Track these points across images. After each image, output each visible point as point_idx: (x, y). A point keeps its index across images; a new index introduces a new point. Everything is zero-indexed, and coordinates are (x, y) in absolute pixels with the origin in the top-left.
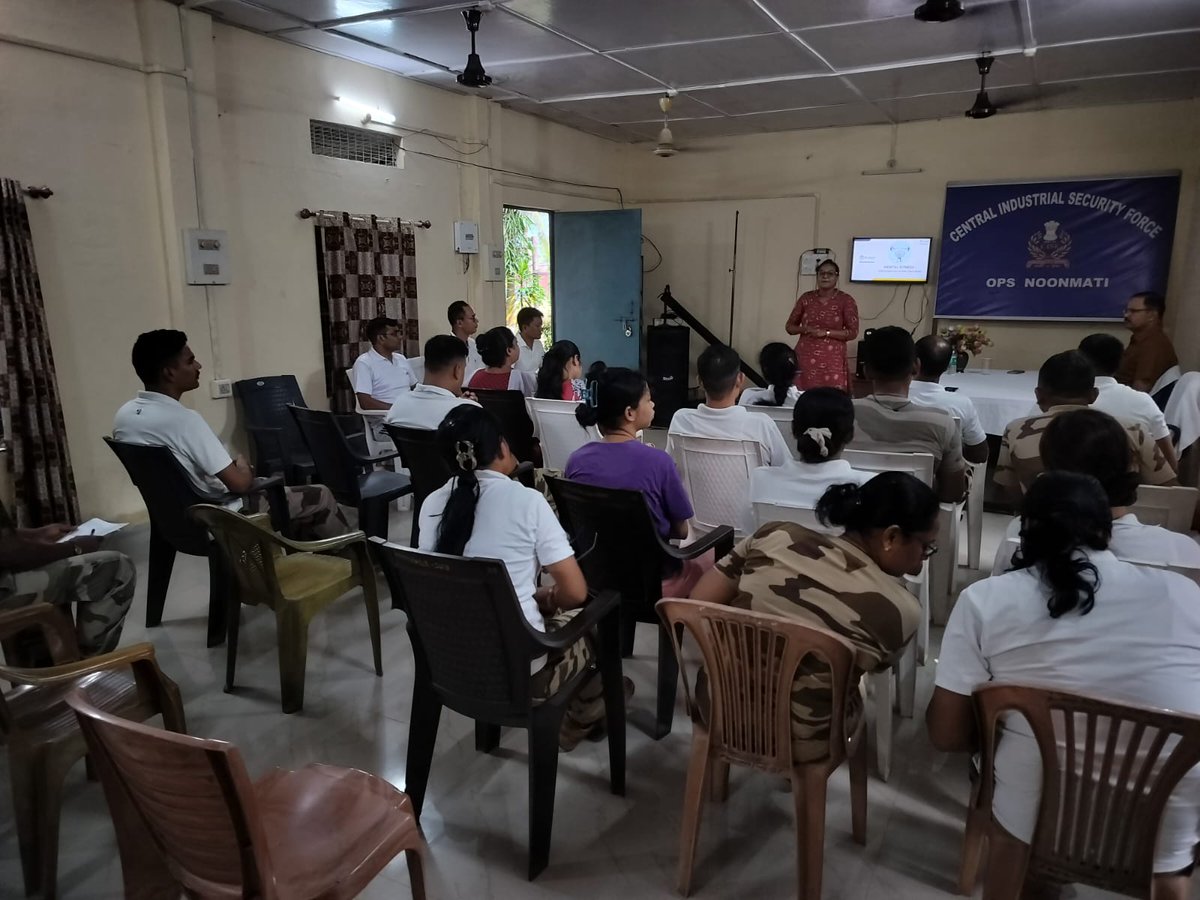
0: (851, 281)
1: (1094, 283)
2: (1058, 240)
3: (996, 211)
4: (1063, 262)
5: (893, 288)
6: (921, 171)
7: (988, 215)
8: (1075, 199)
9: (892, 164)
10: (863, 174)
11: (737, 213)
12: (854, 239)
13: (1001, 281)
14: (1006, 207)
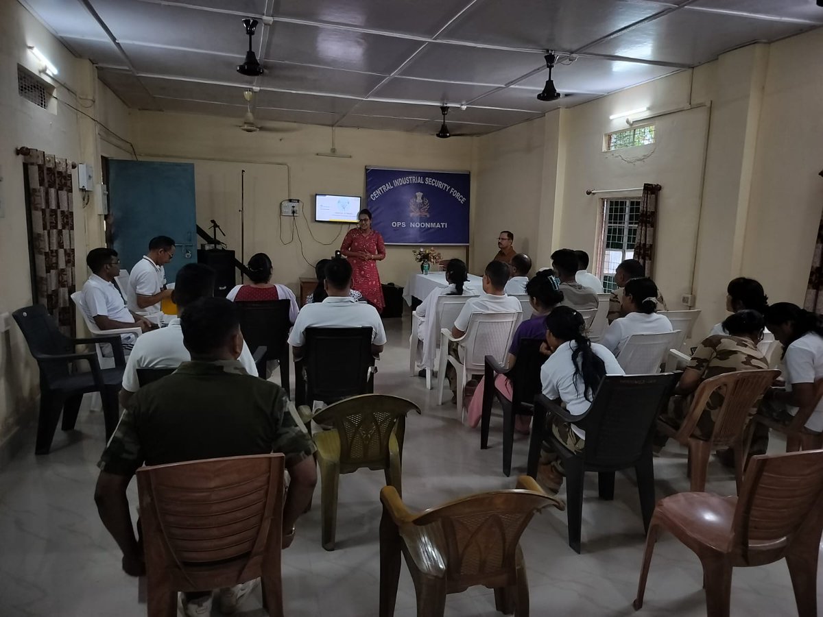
0: (316, 221)
1: (441, 225)
2: (423, 202)
3: (392, 185)
4: (426, 214)
5: (340, 226)
6: (351, 157)
7: (388, 187)
8: (428, 181)
9: (333, 150)
10: (318, 154)
11: (243, 171)
12: (316, 195)
13: (399, 224)
14: (397, 183)
